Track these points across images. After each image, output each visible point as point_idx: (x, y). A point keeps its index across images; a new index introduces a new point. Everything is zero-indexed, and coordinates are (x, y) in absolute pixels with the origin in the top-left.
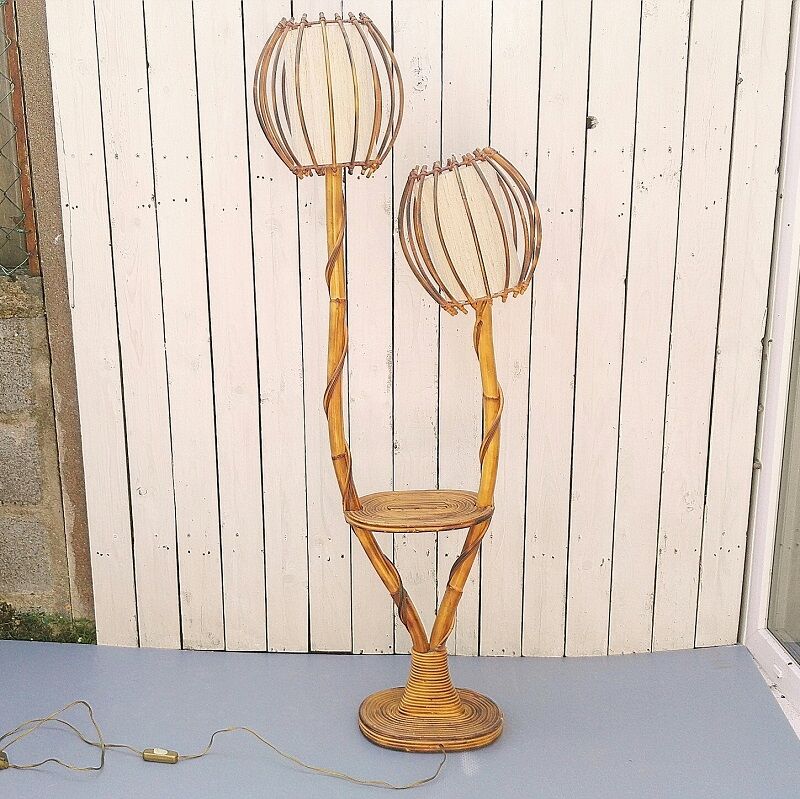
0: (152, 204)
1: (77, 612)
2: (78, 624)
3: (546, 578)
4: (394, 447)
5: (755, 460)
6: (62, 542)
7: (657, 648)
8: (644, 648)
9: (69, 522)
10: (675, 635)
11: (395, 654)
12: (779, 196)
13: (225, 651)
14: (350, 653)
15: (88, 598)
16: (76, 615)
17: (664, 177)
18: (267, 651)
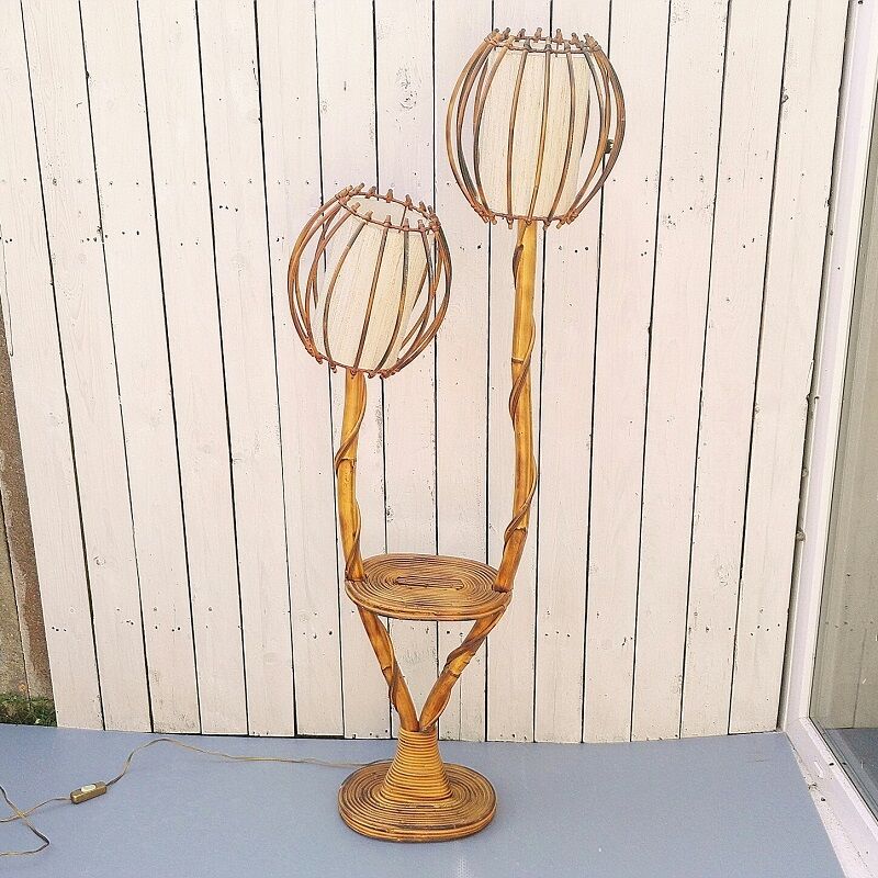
0: (99, 239)
1: (34, 690)
2: (35, 703)
3: (560, 657)
4: (387, 513)
5: (798, 529)
6: (13, 614)
7: (686, 734)
8: (671, 734)
9: (21, 592)
10: (705, 719)
11: (392, 738)
12: (829, 233)
13: (200, 734)
14: (342, 738)
15: (45, 674)
16: (34, 694)
17: (695, 210)
18: (248, 736)
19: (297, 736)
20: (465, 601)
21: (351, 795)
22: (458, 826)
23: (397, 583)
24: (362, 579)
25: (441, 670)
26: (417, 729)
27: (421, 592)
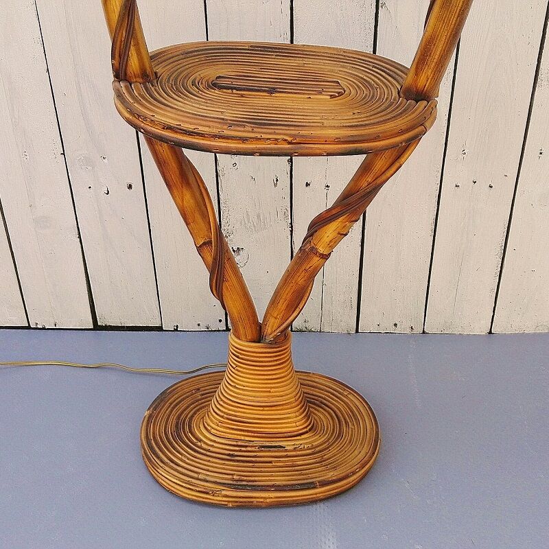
3: (473, 219)
14: (160, 329)
18: (29, 328)
19: (97, 327)
20: (348, 117)
21: (159, 429)
22: (323, 484)
23: (215, 85)
24: (147, 77)
25: (298, 245)
26: (259, 338)
27: (261, 102)
